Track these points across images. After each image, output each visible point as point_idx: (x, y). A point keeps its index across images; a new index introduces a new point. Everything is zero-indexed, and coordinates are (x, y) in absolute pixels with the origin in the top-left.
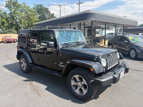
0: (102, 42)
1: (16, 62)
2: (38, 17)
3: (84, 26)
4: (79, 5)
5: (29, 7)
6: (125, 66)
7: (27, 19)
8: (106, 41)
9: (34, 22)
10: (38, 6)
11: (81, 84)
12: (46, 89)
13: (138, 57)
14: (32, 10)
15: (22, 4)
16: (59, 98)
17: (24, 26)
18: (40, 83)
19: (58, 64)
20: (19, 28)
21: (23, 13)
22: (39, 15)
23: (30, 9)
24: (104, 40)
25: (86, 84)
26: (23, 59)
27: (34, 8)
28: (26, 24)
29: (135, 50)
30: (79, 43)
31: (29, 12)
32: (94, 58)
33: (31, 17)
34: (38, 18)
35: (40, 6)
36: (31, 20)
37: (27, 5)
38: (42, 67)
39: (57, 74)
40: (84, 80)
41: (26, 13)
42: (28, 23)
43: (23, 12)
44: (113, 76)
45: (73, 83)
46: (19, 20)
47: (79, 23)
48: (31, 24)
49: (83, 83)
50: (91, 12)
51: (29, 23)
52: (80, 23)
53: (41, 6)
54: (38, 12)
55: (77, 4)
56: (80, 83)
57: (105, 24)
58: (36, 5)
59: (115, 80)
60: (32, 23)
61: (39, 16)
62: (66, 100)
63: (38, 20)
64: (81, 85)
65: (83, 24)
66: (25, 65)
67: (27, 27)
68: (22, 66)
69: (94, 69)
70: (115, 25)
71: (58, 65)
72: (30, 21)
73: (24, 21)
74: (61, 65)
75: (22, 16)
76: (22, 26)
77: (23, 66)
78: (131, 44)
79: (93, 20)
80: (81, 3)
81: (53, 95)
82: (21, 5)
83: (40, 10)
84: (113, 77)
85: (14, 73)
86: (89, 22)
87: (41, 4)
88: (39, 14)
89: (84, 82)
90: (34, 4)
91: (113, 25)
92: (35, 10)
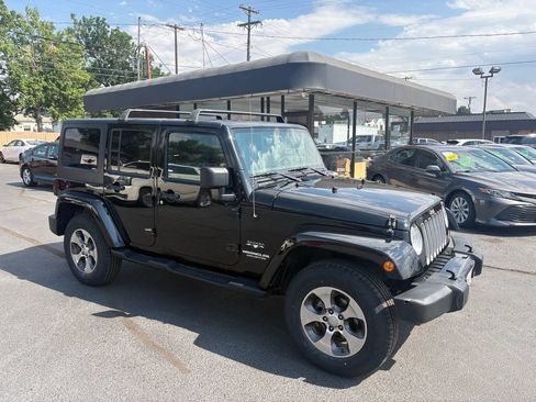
0: (344, 166)
1: (32, 245)
2: (88, 65)
3: (283, 109)
4: (249, 30)
5: (53, 28)
6: (470, 251)
7: (41, 73)
8: (356, 164)
9: (70, 83)
10: (87, 23)
11: (341, 317)
12: (197, 343)
13: (477, 220)
14: (65, 37)
15: (24, 14)
16: (258, 372)
17: (28, 102)
18: (165, 323)
19: (240, 248)
20: (8, 106)
21: (28, 48)
22: (93, 60)
23: (55, 33)
24: (348, 162)
25: (361, 316)
26: (84, 232)
27: (70, 31)
28: (40, 94)
29: (468, 197)
30: (305, 172)
31: (52, 47)
32: (388, 228)
33: (57, 65)
34: (89, 70)
35: (98, 25)
36: (60, 77)
37: (41, 19)
38: (172, 263)
39: (241, 285)
40: (352, 302)
41: (39, 49)
42: (45, 89)
43: (28, 43)
44: (450, 287)
45: (307, 315)
46: (10, 74)
47: (263, 99)
48: (61, 94)
49: (347, 314)
50: (311, 60)
51: (52, 90)
52: (268, 98)
53: (100, 23)
54: (88, 46)
55: (241, 25)
56: (335, 315)
57: (355, 104)
58: (79, 18)
59: (456, 301)
60: (64, 89)
61: (94, 65)
62: (287, 379)
63: (88, 77)
64: (341, 322)
65: (276, 103)
66: (95, 254)
67: (41, 104)
68: (76, 259)
69: (395, 266)
70: (384, 108)
71: (240, 253)
72: (53, 81)
73: (31, 80)
74: (255, 252)
75: (22, 62)
76: (20, 102)
77: (83, 259)
78: (451, 175)
79: (319, 87)
80: (256, 23)
81: (231, 362)
82: (18, 16)
83: (96, 39)
84: (450, 291)
85: (42, 288)
86: (303, 95)
87: (98, 19)
88: (92, 55)
89: (355, 310)
90: (73, 16)
91: (378, 107)
92: (74, 40)
